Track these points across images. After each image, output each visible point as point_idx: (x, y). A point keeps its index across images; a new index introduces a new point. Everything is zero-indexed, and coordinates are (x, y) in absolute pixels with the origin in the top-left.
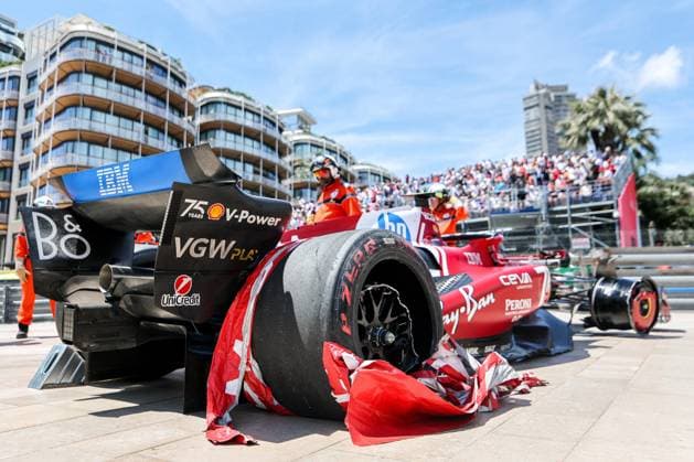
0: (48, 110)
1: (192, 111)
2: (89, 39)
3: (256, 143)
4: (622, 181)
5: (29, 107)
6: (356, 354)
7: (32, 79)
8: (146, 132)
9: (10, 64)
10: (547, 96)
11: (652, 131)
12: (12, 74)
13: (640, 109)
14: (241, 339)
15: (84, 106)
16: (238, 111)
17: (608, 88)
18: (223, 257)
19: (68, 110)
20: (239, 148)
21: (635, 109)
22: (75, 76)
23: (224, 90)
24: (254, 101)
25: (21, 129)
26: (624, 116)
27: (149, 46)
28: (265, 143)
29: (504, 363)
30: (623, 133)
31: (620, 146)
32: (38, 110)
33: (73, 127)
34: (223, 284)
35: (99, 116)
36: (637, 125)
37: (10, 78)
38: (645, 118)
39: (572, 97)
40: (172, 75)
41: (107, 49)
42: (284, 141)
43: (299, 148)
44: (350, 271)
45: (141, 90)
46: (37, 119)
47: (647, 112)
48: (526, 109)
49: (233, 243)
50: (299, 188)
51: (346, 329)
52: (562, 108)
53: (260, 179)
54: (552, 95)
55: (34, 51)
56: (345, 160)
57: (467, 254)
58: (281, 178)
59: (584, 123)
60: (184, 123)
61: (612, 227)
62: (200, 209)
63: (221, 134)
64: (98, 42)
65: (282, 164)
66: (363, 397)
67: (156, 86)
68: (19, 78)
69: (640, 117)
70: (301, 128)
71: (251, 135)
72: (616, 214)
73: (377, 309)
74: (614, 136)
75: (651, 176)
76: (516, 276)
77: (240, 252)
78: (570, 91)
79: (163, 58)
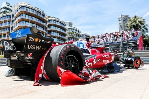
0: (16, 22)
1: (46, 22)
2: (25, 7)
3: (60, 28)
4: (139, 36)
5: (13, 21)
6: (63, 69)
7: (13, 15)
8: (37, 26)
9: (9, 12)
10: (124, 18)
11: (147, 25)
12: (9, 14)
13: (144, 20)
14: (42, 66)
15: (24, 21)
16: (56, 22)
17: (137, 16)
18: (39, 49)
19: (21, 22)
20: (56, 30)
21: (143, 20)
22: (22, 15)
23: (53, 17)
24: (59, 20)
25: (11, 26)
26: (140, 22)
27: (37, 8)
28: (61, 29)
29: (97, 72)
30: (140, 26)
31: (140, 29)
32: (15, 22)
33: (21, 25)
34: (39, 55)
35: (27, 23)
36: (143, 24)
37: (9, 15)
38: (145, 22)
39: (129, 18)
40: (42, 14)
41: (28, 9)
42: (66, 28)
43: (69, 30)
44: (63, 52)
45: (35, 17)
46: (14, 24)
47: (146, 21)
48: (119, 21)
49: (41, 46)
50: (69, 38)
51: (61, 64)
52: (127, 20)
53: (61, 36)
54: (125, 18)
55: (14, 9)
56: (79, 32)
57: (96, 51)
58: (65, 36)
59: (131, 23)
60: (44, 24)
61: (137, 46)
62: (33, 39)
63: (52, 27)
64: (27, 7)
65: (65, 33)
66: (64, 77)
67: (39, 16)
68: (11, 15)
69: (144, 22)
70: (69, 25)
71: (59, 27)
72: (138, 44)
73: (70, 61)
74: (138, 26)
75: (146, 35)
76: (106, 55)
77: (43, 48)
78: (129, 17)
79: (40, 11)
